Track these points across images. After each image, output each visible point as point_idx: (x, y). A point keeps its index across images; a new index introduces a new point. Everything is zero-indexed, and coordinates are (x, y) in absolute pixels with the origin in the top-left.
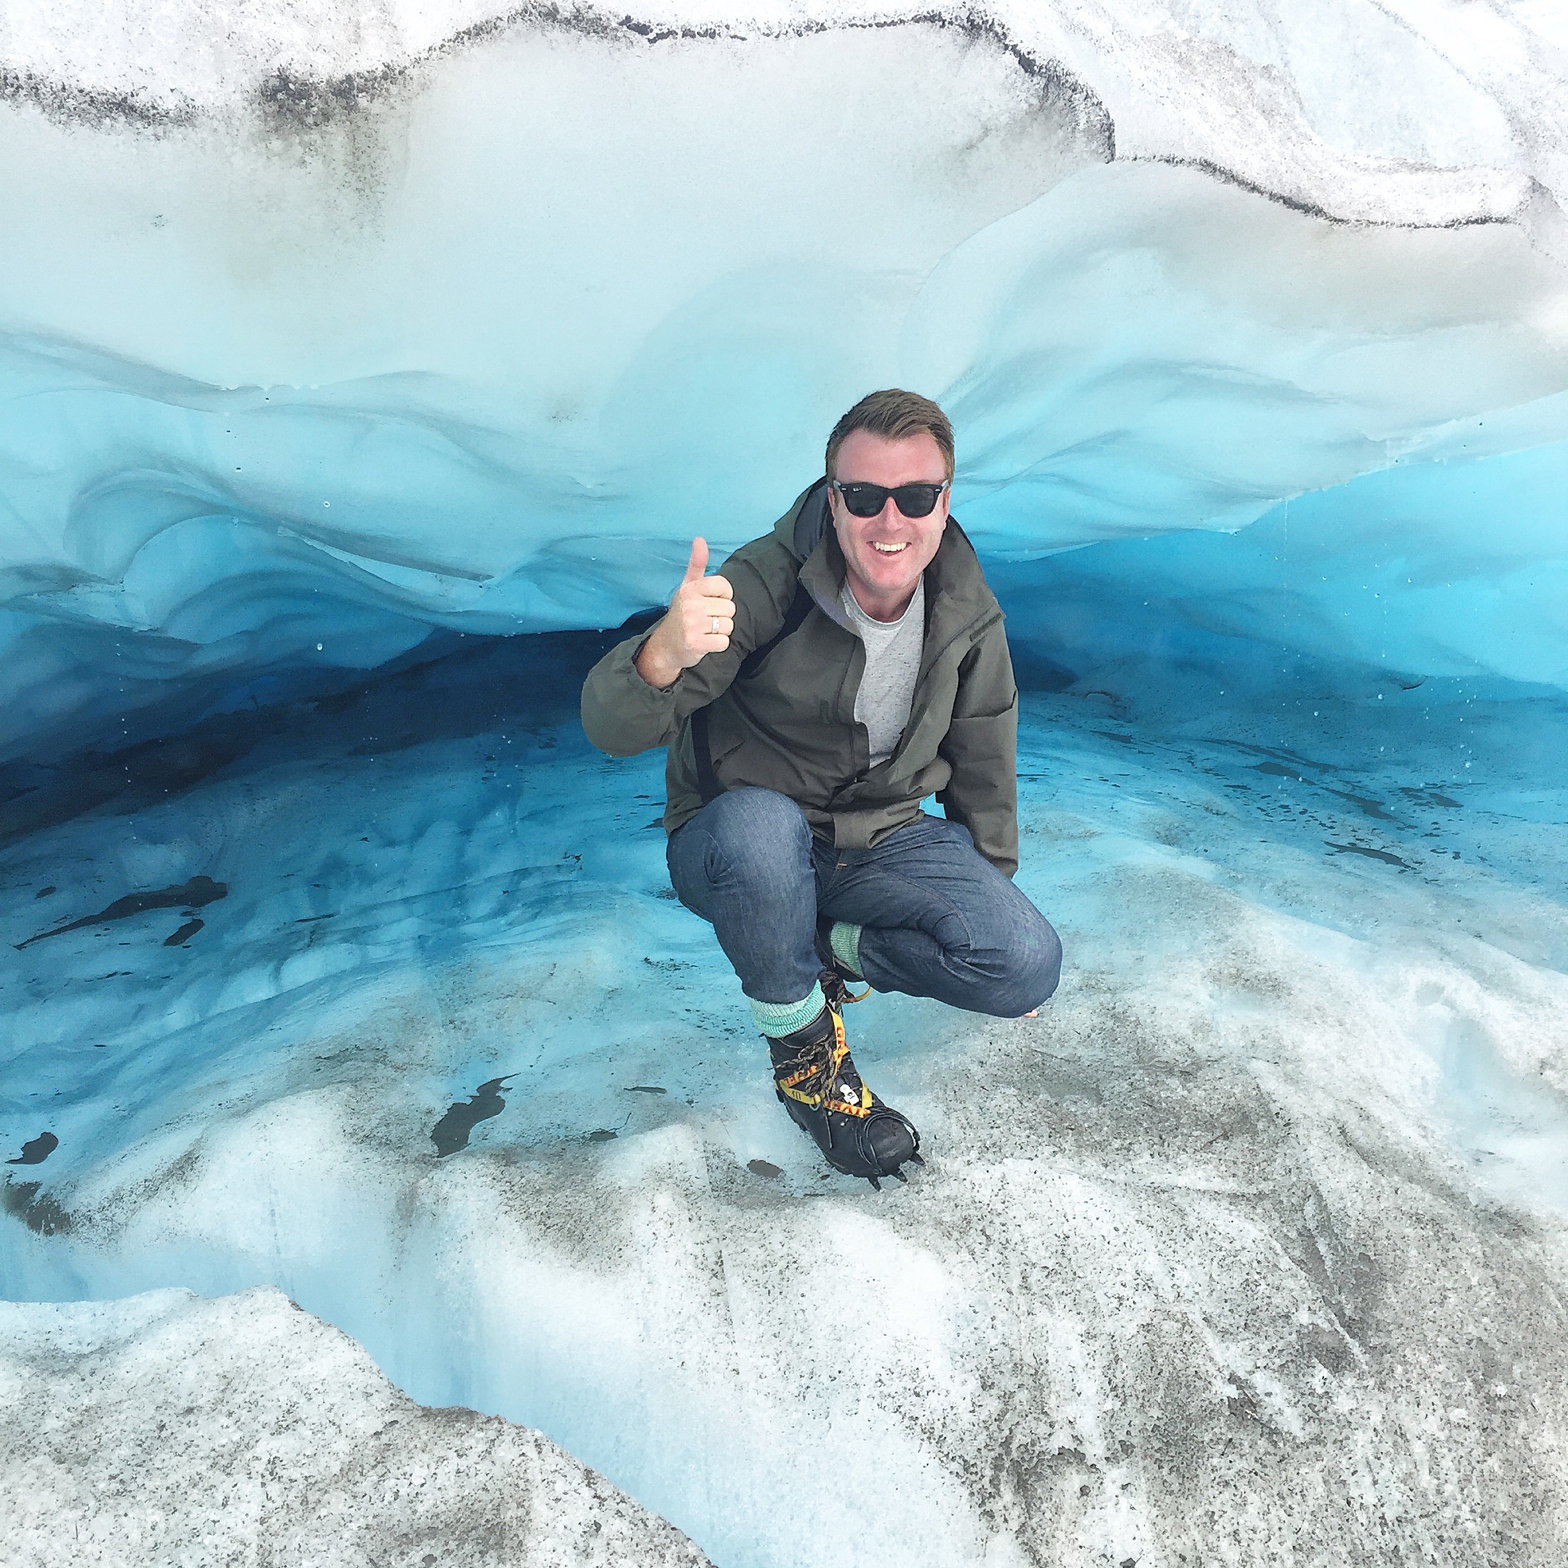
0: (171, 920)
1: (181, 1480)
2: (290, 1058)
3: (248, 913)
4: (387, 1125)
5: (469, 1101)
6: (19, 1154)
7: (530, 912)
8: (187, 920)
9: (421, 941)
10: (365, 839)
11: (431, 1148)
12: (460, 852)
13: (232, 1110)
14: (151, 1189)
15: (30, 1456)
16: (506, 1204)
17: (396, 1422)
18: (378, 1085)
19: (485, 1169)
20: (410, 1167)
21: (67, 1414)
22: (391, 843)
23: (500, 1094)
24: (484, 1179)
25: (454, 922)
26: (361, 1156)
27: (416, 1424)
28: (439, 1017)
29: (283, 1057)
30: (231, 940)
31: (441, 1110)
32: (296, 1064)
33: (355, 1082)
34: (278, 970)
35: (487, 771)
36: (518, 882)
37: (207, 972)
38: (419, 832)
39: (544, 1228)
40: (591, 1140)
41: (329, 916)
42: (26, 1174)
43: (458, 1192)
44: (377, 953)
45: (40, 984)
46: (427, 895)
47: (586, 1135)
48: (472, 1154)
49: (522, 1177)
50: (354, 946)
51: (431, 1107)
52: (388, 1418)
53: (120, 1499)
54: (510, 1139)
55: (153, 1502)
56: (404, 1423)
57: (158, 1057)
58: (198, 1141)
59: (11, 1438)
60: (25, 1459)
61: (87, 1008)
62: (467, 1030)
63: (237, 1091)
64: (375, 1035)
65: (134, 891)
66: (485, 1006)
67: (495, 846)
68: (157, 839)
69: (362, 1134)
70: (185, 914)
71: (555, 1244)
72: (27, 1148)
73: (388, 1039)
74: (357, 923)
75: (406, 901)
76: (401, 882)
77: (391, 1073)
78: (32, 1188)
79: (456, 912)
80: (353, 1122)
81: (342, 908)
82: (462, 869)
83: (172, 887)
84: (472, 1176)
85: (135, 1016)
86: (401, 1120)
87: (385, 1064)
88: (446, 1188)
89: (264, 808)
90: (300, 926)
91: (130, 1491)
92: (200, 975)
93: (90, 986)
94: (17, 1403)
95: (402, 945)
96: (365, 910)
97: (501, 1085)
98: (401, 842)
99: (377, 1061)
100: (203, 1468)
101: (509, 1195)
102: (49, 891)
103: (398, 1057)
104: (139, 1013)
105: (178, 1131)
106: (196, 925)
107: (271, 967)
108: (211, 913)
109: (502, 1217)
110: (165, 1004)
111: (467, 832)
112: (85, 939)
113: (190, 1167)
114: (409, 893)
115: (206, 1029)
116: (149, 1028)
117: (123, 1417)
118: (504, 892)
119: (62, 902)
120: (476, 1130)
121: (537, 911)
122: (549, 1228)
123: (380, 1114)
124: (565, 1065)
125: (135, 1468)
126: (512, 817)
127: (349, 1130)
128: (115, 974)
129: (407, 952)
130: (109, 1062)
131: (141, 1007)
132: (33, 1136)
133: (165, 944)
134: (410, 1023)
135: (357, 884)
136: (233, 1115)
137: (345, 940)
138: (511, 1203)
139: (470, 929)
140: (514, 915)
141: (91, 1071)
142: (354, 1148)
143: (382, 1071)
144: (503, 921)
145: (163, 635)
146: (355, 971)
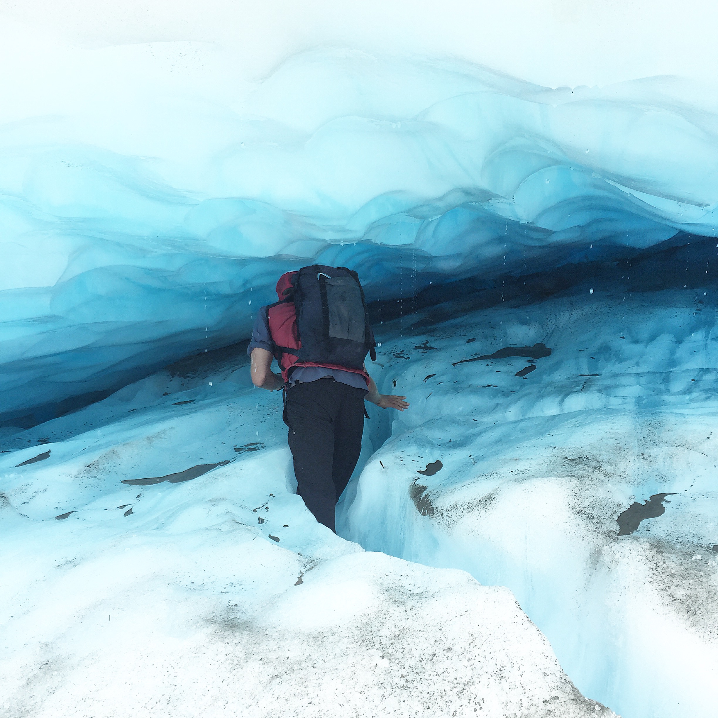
0: (521, 363)
1: (436, 691)
2: (551, 454)
3: (557, 366)
4: (594, 507)
5: (644, 503)
6: (424, 469)
7: (704, 396)
8: (529, 365)
9: (639, 400)
10: (623, 337)
11: (616, 527)
12: (672, 352)
13: (516, 477)
14: (470, 508)
15: (370, 647)
16: (651, 577)
17: (558, 698)
18: (593, 482)
19: (643, 552)
20: (601, 536)
21: (394, 629)
22: (636, 342)
23: (663, 503)
24: (641, 557)
25: (660, 393)
26: (575, 522)
27: (569, 704)
28: (636, 450)
29: (548, 453)
30: (546, 378)
31: (626, 505)
32: (554, 459)
33: (580, 478)
34: (562, 401)
35: (697, 310)
36: (702, 376)
37: (530, 393)
38: (653, 338)
39: (672, 599)
40: (713, 550)
41: (597, 375)
42: (424, 481)
43: (625, 560)
44: (614, 402)
45: (458, 384)
46: (648, 373)
47: (710, 545)
48: (637, 539)
49: (664, 563)
50: (603, 396)
51: (621, 503)
52: (554, 694)
53: (404, 691)
54: (663, 535)
55: (419, 699)
56: (562, 700)
57: (495, 434)
58: (496, 490)
59: (365, 633)
60: (368, 648)
61: (475, 401)
62: (651, 461)
63: (521, 466)
64: (598, 452)
65: (509, 346)
66: (664, 449)
67: (693, 352)
68: (524, 323)
69: (578, 509)
70: (528, 361)
71: (678, 611)
72: (429, 466)
73: (605, 456)
74: (608, 382)
75: (638, 374)
76: (637, 364)
77: (602, 476)
78: (424, 488)
79: (663, 387)
80: (575, 501)
81: (604, 372)
82: (672, 363)
83: (526, 347)
84: (635, 554)
85: (494, 409)
86: (602, 506)
87: (600, 471)
88: (618, 555)
89: (576, 314)
90: (581, 378)
91: (409, 688)
92: (526, 395)
93: (478, 390)
94: (374, 613)
95: (628, 400)
96: (615, 375)
97: (665, 498)
98: (641, 342)
99: (596, 468)
100: (448, 689)
101: (655, 572)
102: (473, 340)
103: (608, 469)
104: (495, 408)
105: (489, 481)
106: (533, 368)
107: (559, 398)
108: (541, 363)
109: (647, 584)
110: (508, 406)
111: (679, 341)
112: (481, 366)
113: (490, 502)
114: (640, 370)
115: (521, 425)
116: (498, 416)
117: (417, 641)
118: (692, 380)
119: (477, 346)
120: (644, 523)
121: (709, 395)
122: (675, 600)
123: (591, 500)
124: (706, 496)
125: (415, 675)
126: (707, 336)
127: (572, 505)
128: (490, 386)
129: (630, 406)
130: (476, 430)
131: (498, 405)
132: (432, 461)
133: (516, 375)
134: (619, 449)
135: (613, 361)
136: (516, 480)
137: (600, 391)
138: (655, 577)
139: (667, 398)
140: (694, 395)
141: (467, 433)
142: (573, 516)
143: (597, 475)
144: (687, 397)
145: (535, 225)
146: (599, 410)
